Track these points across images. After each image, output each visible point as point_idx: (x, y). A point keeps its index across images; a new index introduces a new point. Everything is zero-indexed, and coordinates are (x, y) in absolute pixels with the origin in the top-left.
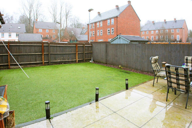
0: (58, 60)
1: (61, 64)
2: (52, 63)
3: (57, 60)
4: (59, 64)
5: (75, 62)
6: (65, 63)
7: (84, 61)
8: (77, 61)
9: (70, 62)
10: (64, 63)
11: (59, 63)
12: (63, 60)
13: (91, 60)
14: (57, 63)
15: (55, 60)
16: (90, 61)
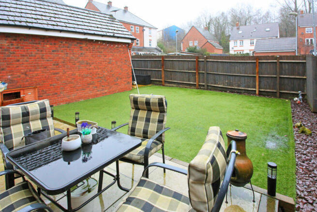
0: (219, 85)
1: (226, 91)
2: (210, 88)
3: (217, 84)
4: (222, 91)
5: (253, 92)
6: (232, 91)
7: (278, 95)
8: (257, 92)
9: (241, 91)
10: (230, 92)
11: (220, 89)
12: (228, 86)
13: (298, 97)
14: (219, 89)
15: (215, 84)
16: (296, 99)
